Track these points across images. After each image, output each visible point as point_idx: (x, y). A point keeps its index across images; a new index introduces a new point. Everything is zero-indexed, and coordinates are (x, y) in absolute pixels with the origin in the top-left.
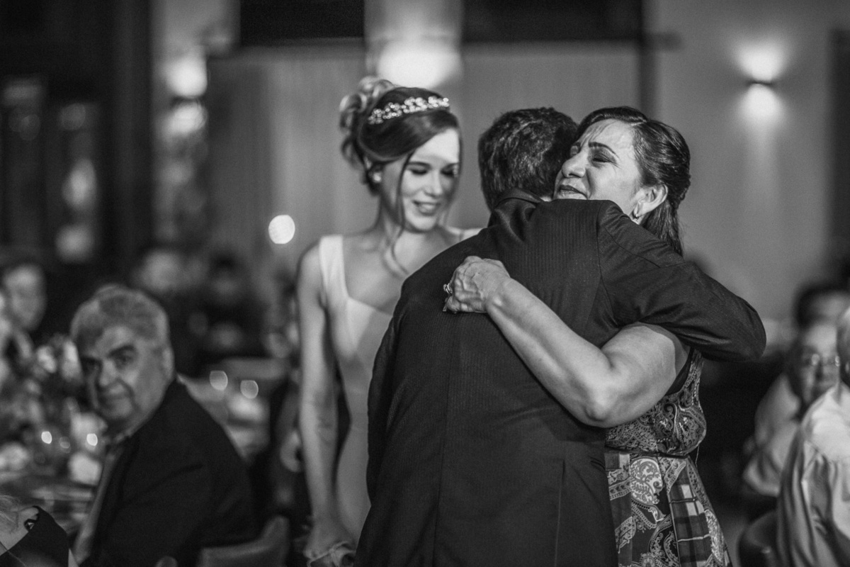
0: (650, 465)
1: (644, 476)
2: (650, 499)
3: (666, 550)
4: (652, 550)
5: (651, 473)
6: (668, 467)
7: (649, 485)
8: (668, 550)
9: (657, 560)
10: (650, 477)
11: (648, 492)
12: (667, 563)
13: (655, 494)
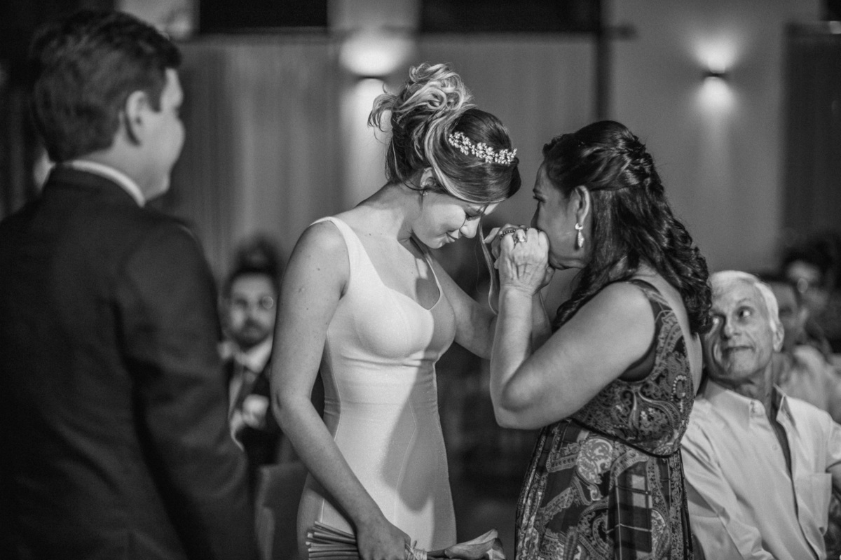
0: (604, 446)
1: (594, 455)
2: (593, 477)
3: (594, 529)
4: (579, 525)
5: (602, 454)
6: (623, 453)
7: (596, 464)
8: (595, 529)
9: (580, 536)
10: (600, 457)
11: (593, 471)
12: (591, 541)
13: (600, 475)
